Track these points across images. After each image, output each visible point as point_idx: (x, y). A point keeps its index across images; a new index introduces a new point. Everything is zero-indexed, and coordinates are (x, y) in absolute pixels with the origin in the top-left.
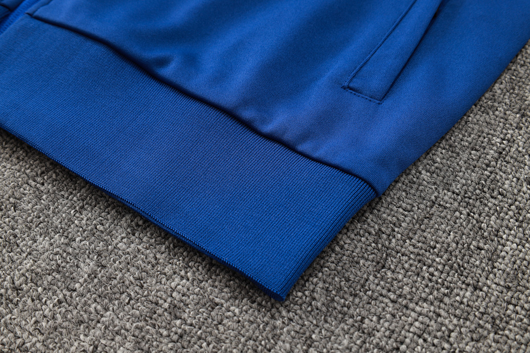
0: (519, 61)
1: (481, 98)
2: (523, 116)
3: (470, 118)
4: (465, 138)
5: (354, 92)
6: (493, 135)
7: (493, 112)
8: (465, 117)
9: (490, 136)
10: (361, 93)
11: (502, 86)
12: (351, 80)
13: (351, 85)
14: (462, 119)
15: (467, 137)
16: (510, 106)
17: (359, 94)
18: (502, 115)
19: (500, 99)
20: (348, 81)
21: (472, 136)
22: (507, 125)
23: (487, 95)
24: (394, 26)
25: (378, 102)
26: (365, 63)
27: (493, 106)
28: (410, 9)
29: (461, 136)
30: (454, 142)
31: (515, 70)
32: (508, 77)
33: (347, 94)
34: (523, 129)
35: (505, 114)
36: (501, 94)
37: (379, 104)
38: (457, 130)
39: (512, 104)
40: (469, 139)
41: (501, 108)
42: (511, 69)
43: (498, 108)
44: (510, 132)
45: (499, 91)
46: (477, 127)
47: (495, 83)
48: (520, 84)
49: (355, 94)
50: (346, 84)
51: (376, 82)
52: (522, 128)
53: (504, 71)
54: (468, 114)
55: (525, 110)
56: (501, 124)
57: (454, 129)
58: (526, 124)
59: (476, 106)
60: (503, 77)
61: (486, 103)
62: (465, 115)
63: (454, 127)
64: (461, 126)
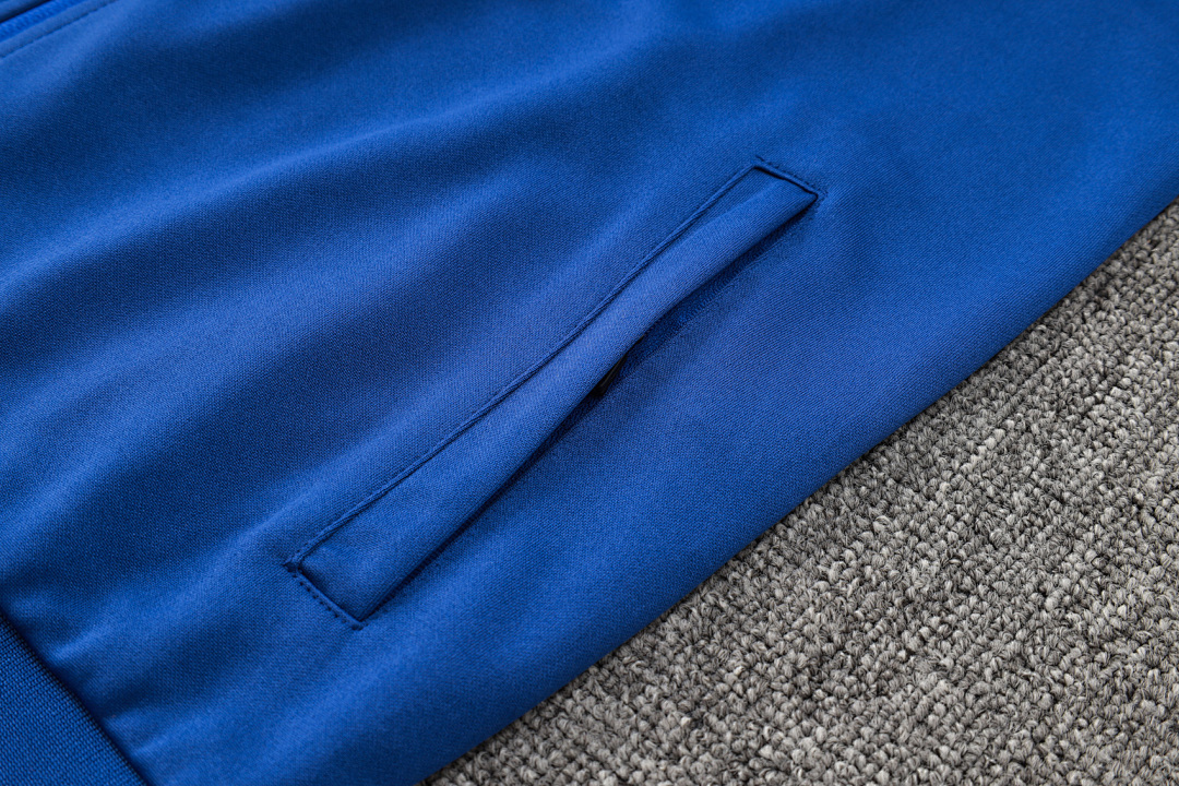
0: (756, 556)
1: (619, 649)
2: (698, 722)
3: (570, 702)
4: (534, 758)
5: (309, 584)
6: (603, 765)
7: (632, 696)
8: (559, 698)
9: (594, 765)
10: (323, 591)
11: (684, 625)
12: (313, 550)
13: (310, 563)
14: (550, 700)
15: (542, 757)
16: (679, 687)
17: (318, 592)
18: (647, 709)
19: (664, 661)
20: (304, 549)
21: (554, 754)
22: (648, 743)
23: (638, 643)
24: (486, 406)
25: (354, 622)
26: (368, 506)
27: (639, 677)
28: (547, 362)
29: (525, 749)
30: (504, 765)
31: (735, 582)
32: (711, 599)
33: (291, 584)
34: (682, 761)
35: (659, 707)
36: (672, 647)
37: (355, 628)
38: (523, 730)
39: (687, 684)
40: (542, 764)
41: (654, 689)
42: (726, 579)
43: (648, 688)
44: (647, 763)
45: (671, 637)
46: (574, 731)
47: (672, 612)
48: (731, 627)
49: (309, 590)
50: (296, 558)
51: (367, 566)
52: (679, 759)
53: (706, 582)
54: (569, 689)
55: (708, 708)
56: (635, 737)
57: (519, 725)
58: (695, 749)
59: (600, 666)
60: (696, 599)
61: (625, 665)
62: (561, 690)
63: (521, 719)
64: (536, 722)
